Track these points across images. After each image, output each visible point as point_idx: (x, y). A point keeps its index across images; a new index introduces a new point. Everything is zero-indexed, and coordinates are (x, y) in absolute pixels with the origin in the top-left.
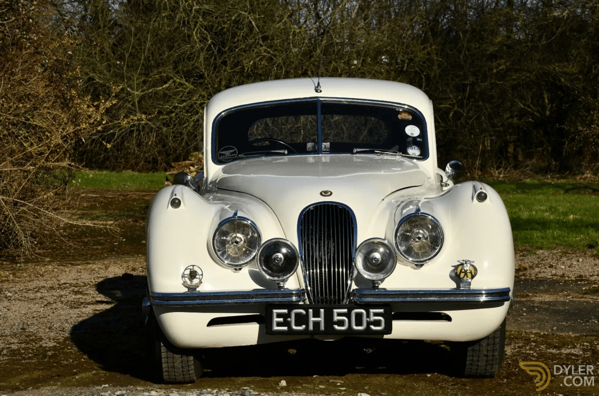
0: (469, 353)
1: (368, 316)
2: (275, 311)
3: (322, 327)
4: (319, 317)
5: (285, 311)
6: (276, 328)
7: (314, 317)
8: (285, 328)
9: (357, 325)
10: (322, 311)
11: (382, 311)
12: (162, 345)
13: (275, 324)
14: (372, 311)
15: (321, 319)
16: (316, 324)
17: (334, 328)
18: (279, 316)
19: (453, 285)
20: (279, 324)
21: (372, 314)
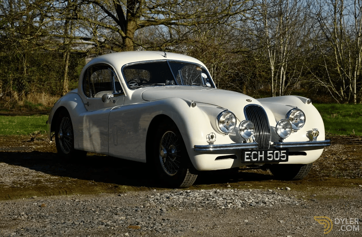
0: (301, 169)
1: (280, 154)
2: (246, 153)
3: (263, 159)
4: (262, 155)
5: (250, 152)
6: (246, 160)
7: (260, 155)
8: (249, 160)
9: (276, 158)
10: (263, 152)
11: (285, 151)
12: (188, 170)
13: (245, 158)
14: (282, 151)
15: (263, 156)
16: (261, 158)
17: (267, 159)
18: (247, 154)
19: (308, 140)
20: (247, 158)
21: (282, 153)
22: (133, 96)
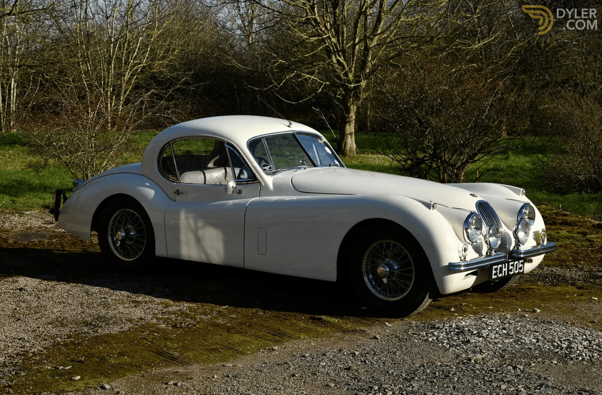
2: (494, 267)
3: (506, 274)
5: (497, 266)
6: (493, 277)
8: (496, 276)
9: (516, 270)
10: (506, 264)
11: (523, 261)
12: (428, 294)
13: (493, 274)
15: (506, 269)
17: (509, 273)
21: (520, 263)
22: (274, 184)
